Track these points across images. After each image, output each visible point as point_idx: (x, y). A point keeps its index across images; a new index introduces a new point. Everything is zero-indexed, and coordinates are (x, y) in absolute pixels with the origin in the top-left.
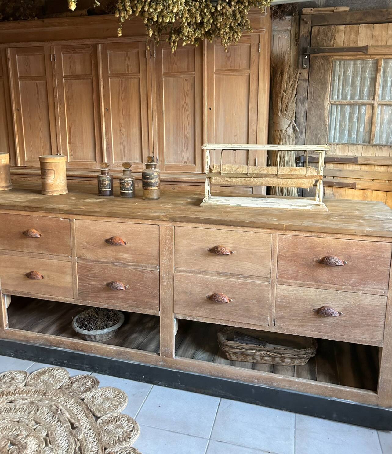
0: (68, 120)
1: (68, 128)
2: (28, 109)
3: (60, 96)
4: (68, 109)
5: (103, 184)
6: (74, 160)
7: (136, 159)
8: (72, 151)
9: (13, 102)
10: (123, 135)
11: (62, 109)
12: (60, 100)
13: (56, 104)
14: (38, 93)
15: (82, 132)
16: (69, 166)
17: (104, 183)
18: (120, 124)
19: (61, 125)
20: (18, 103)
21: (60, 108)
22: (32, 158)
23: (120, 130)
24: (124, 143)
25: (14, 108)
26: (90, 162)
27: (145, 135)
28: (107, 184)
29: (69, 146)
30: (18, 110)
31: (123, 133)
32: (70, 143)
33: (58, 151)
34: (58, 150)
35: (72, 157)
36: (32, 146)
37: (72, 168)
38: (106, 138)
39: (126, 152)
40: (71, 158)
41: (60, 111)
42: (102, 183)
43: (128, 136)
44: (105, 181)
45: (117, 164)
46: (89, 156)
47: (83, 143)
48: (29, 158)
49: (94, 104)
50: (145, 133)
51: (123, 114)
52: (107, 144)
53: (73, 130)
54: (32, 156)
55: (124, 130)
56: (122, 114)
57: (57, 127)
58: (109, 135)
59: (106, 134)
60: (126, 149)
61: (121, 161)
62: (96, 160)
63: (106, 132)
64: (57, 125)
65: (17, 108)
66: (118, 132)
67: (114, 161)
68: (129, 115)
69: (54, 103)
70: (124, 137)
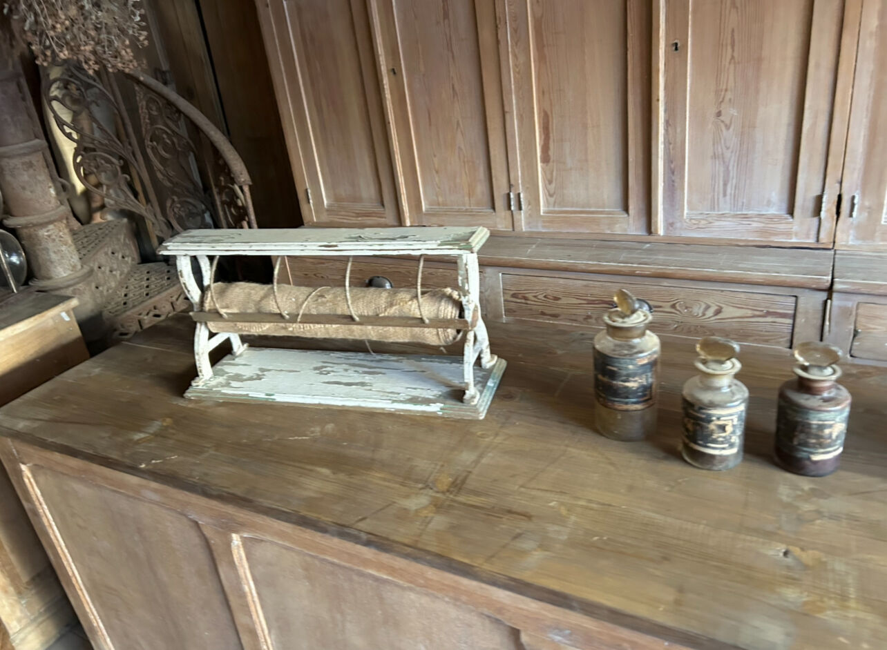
0: (542, 93)
1: (539, 114)
2: (422, 68)
3: (515, 18)
4: (541, 58)
5: (818, 437)
6: (556, 209)
7: (769, 203)
8: (550, 182)
9: (380, 50)
10: (728, 127)
11: (522, 59)
12: (515, 31)
13: (502, 44)
14: (446, 16)
15: (585, 126)
16: (544, 227)
17: (827, 431)
18: (717, 92)
19: (518, 109)
20: (393, 52)
21: (515, 56)
22: (439, 204)
23: (719, 114)
24: (728, 154)
25: (384, 69)
26: (609, 213)
27: (814, 125)
28: (834, 436)
29: (543, 169)
30: (394, 72)
31: (728, 122)
32: (546, 159)
33: (510, 186)
34: (512, 182)
35: (552, 200)
36: (437, 172)
37: (551, 230)
38: (668, 142)
39: (733, 182)
40: (548, 203)
41: (516, 65)
42: (814, 431)
43: (747, 130)
44: (831, 426)
45: (699, 220)
46: (605, 197)
47: (586, 160)
48: (431, 204)
49: (630, 34)
50: (816, 117)
51: (733, 57)
52: (669, 160)
53: (554, 123)
54: (441, 199)
55: (731, 112)
56: (729, 57)
57: (508, 116)
58: (679, 130)
59: (666, 130)
60: (733, 172)
61: (713, 208)
62: (626, 209)
63: (667, 122)
64: (506, 109)
65: (391, 67)
66: (711, 117)
67: (686, 211)
68: (759, 60)
69: (498, 42)
70: (731, 137)
